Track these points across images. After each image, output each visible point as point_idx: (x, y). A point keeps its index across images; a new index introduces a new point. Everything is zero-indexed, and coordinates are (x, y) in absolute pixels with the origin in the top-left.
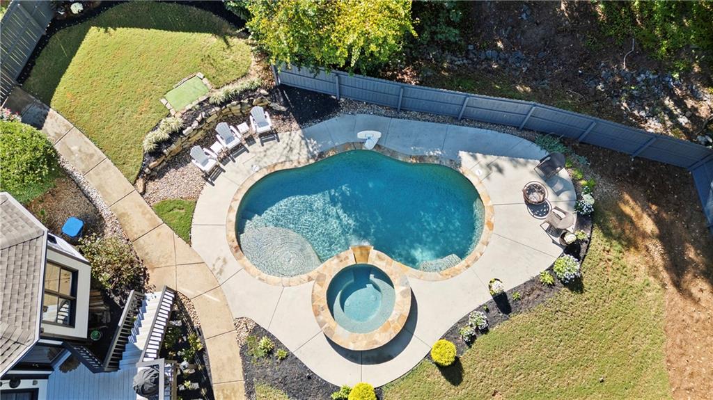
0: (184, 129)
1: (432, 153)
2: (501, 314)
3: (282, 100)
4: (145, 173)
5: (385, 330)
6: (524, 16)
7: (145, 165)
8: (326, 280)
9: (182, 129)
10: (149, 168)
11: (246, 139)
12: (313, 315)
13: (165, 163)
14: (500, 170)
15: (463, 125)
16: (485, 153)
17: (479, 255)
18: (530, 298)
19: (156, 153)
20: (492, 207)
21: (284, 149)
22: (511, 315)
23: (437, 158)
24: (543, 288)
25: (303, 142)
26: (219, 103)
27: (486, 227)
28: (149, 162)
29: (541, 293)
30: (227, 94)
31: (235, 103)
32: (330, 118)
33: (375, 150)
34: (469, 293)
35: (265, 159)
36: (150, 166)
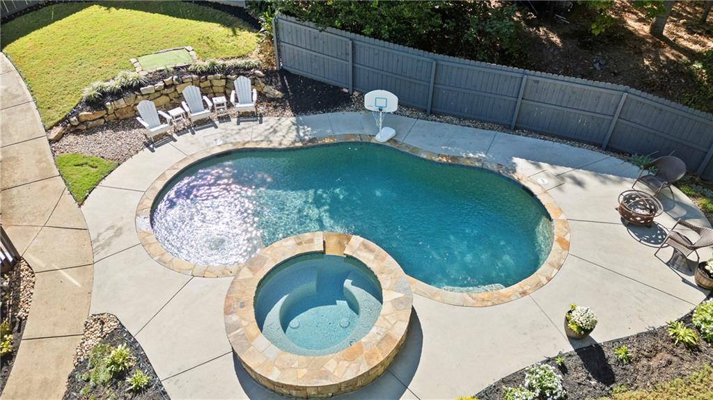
0: (143, 87)
1: (471, 155)
2: (593, 382)
3: (280, 84)
4: (69, 122)
5: (351, 357)
6: (597, 65)
7: (74, 112)
8: (266, 265)
9: (141, 85)
10: (78, 118)
11: (219, 117)
12: (223, 311)
13: (103, 121)
14: (579, 183)
15: (519, 135)
16: (553, 163)
17: (544, 280)
18: (654, 363)
19: (95, 103)
20: (565, 222)
21: (266, 130)
22: (616, 387)
23: (478, 160)
24: (678, 351)
25: (294, 127)
26: (199, 70)
27: (556, 246)
28: (82, 110)
29: (675, 359)
30: (213, 64)
31: (219, 75)
32: (335, 111)
33: (388, 144)
34: (525, 334)
35: (237, 136)
36: (80, 114)
